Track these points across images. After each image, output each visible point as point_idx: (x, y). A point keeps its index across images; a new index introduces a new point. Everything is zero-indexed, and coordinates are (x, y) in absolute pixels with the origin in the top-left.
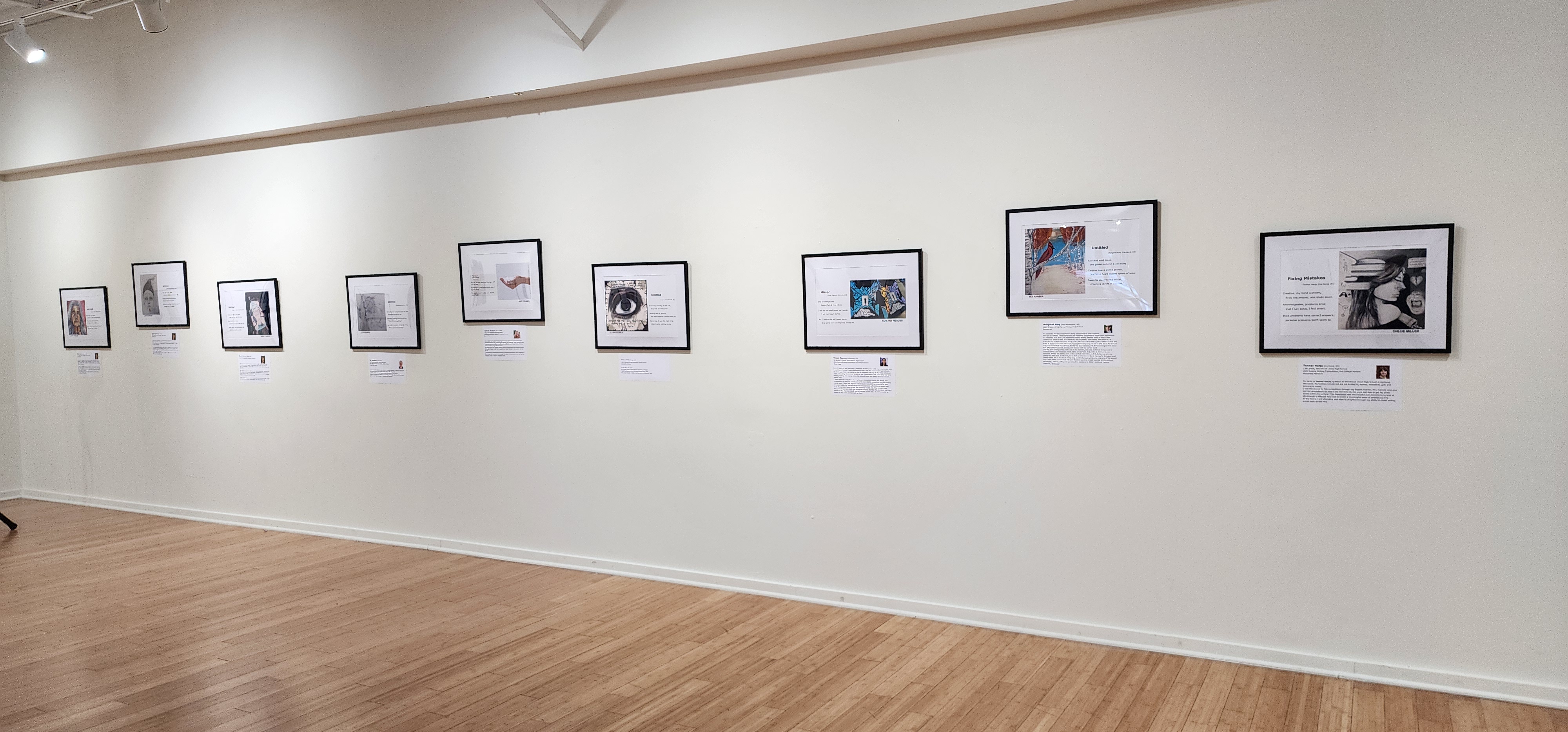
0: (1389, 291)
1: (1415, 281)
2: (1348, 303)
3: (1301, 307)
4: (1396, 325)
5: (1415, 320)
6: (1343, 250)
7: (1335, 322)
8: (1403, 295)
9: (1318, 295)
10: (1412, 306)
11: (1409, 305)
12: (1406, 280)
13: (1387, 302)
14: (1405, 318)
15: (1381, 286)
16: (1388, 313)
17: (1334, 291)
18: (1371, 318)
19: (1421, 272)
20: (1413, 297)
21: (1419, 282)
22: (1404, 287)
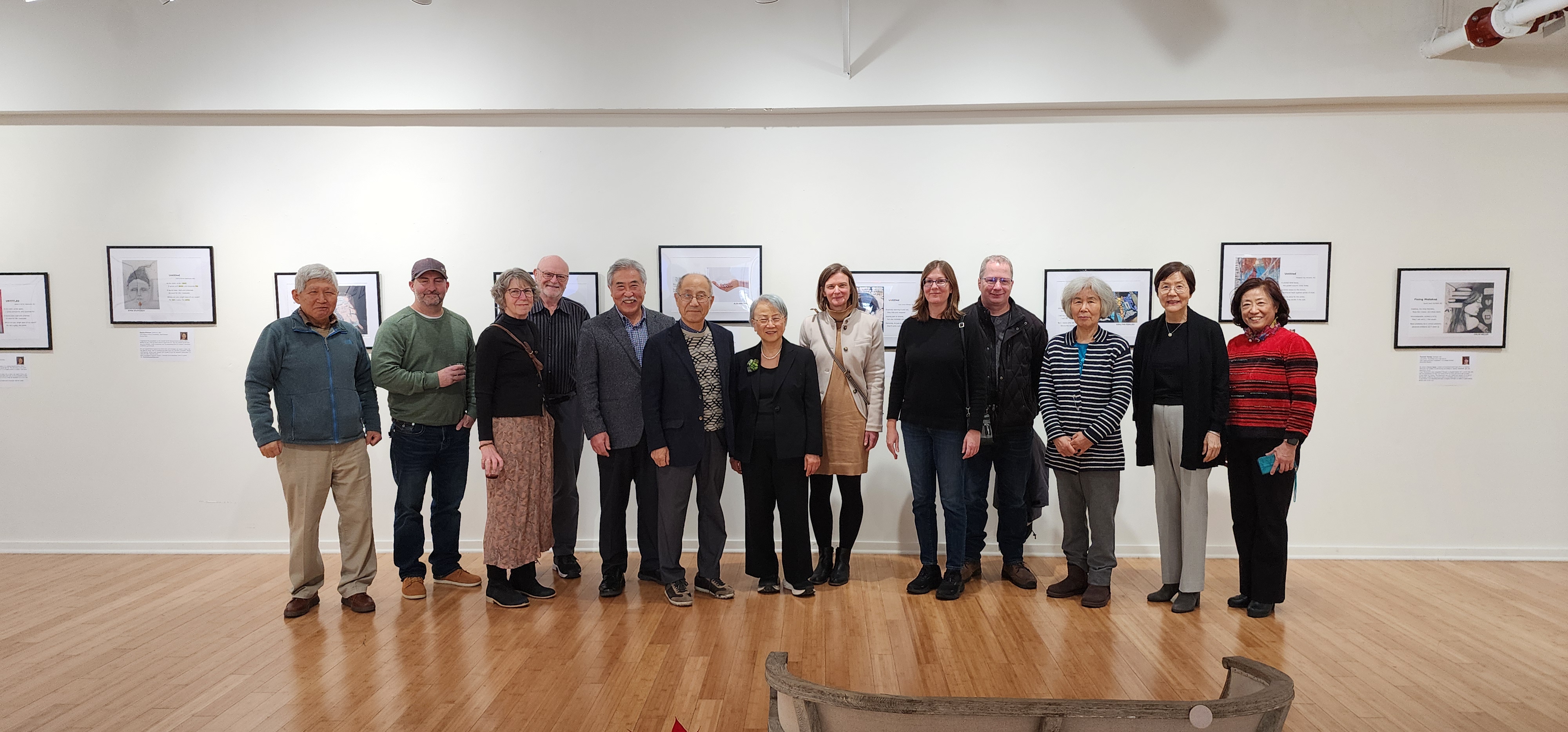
0: (1473, 309)
1: (1488, 303)
2: (1450, 315)
3: (1422, 318)
4: (1476, 330)
5: (1486, 328)
6: (1448, 282)
7: (1442, 327)
8: (1481, 311)
9: (1433, 310)
10: (1486, 318)
11: (1484, 318)
12: (1483, 303)
13: (1472, 316)
14: (1481, 326)
15: (1469, 306)
16: (1472, 323)
17: (1442, 308)
18: (1463, 326)
19: (1490, 297)
20: (1486, 313)
22: (1481, 306)
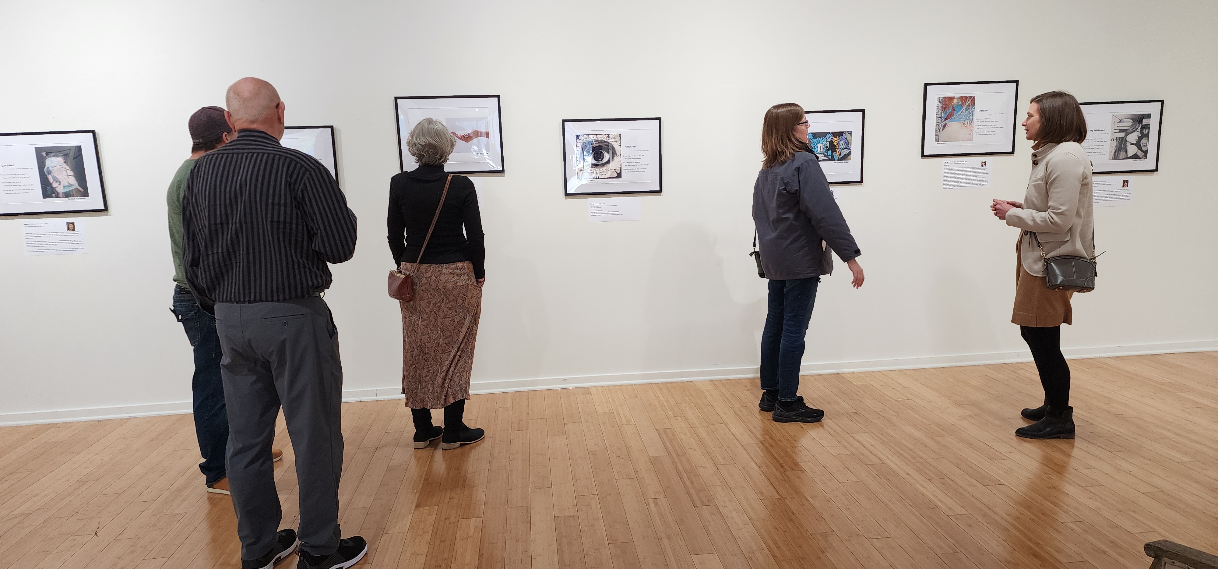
0: (1133, 137)
1: (1145, 132)
2: (1115, 144)
3: (1092, 147)
4: (1135, 157)
5: (1143, 154)
6: (1114, 114)
7: (1108, 154)
8: (1140, 139)
9: (1101, 140)
10: (1143, 146)
11: (1142, 145)
12: (1141, 132)
13: (1133, 144)
14: (1140, 153)
15: (1130, 134)
16: (1132, 150)
17: (1108, 138)
18: (1124, 153)
19: (1147, 127)
20: (1144, 141)
21: (1147, 132)
22: (1140, 135)
